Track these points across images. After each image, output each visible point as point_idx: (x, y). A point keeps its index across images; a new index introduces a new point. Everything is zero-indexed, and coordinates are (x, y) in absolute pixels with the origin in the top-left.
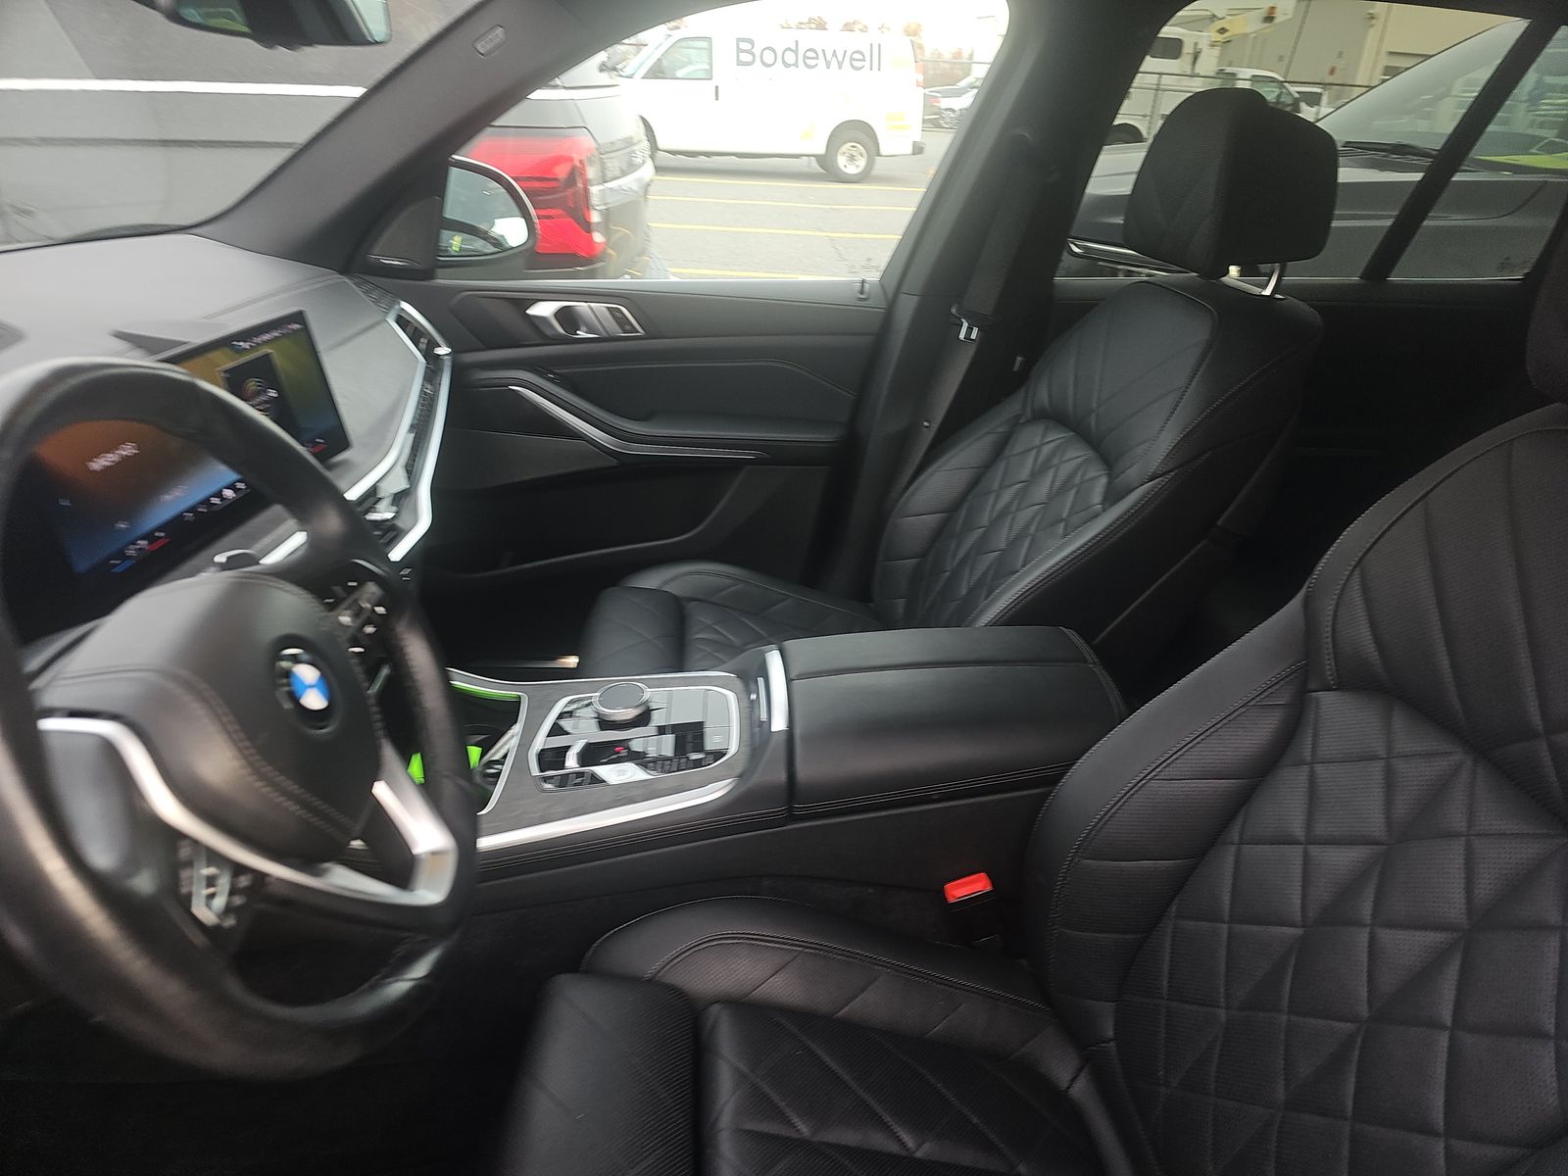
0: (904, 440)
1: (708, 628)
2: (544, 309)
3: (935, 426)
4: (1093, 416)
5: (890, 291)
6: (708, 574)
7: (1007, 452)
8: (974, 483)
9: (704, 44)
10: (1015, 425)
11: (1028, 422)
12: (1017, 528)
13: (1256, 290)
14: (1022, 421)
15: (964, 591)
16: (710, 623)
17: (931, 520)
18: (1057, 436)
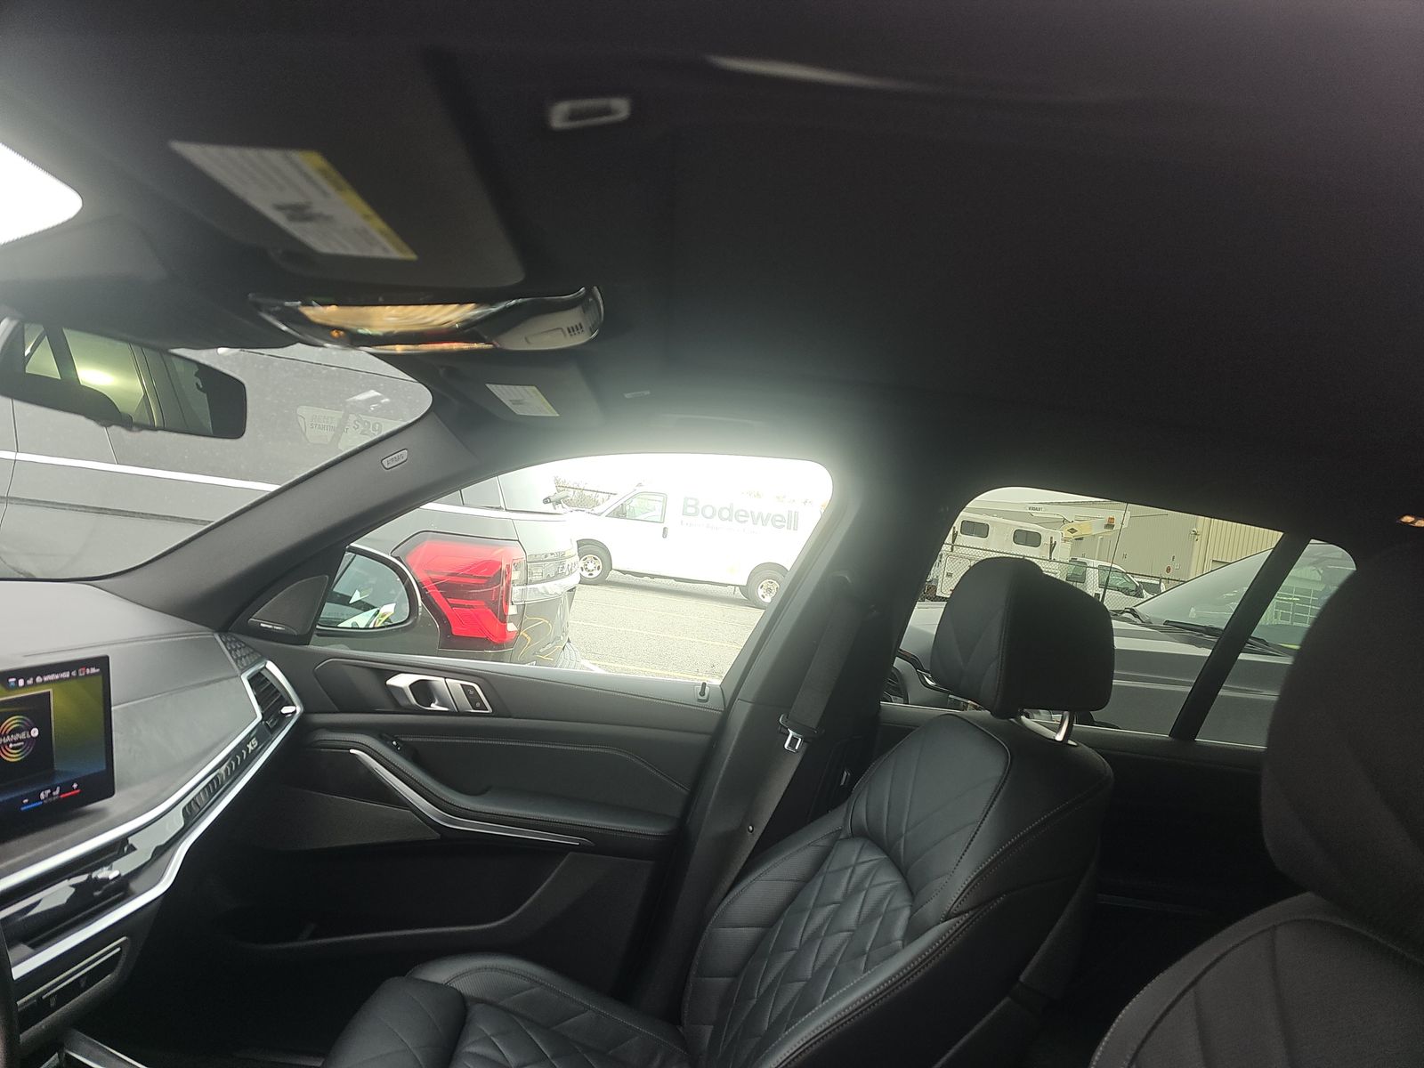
0: (730, 841)
1: (487, 1040)
2: (402, 681)
3: (759, 832)
4: (903, 840)
5: (729, 695)
6: (503, 970)
7: (825, 868)
8: (792, 898)
9: (661, 498)
10: (836, 839)
11: (847, 838)
12: (823, 958)
13: (1049, 733)
14: (842, 837)
15: (766, 1026)
16: (489, 1034)
17: (748, 933)
18: (872, 857)
